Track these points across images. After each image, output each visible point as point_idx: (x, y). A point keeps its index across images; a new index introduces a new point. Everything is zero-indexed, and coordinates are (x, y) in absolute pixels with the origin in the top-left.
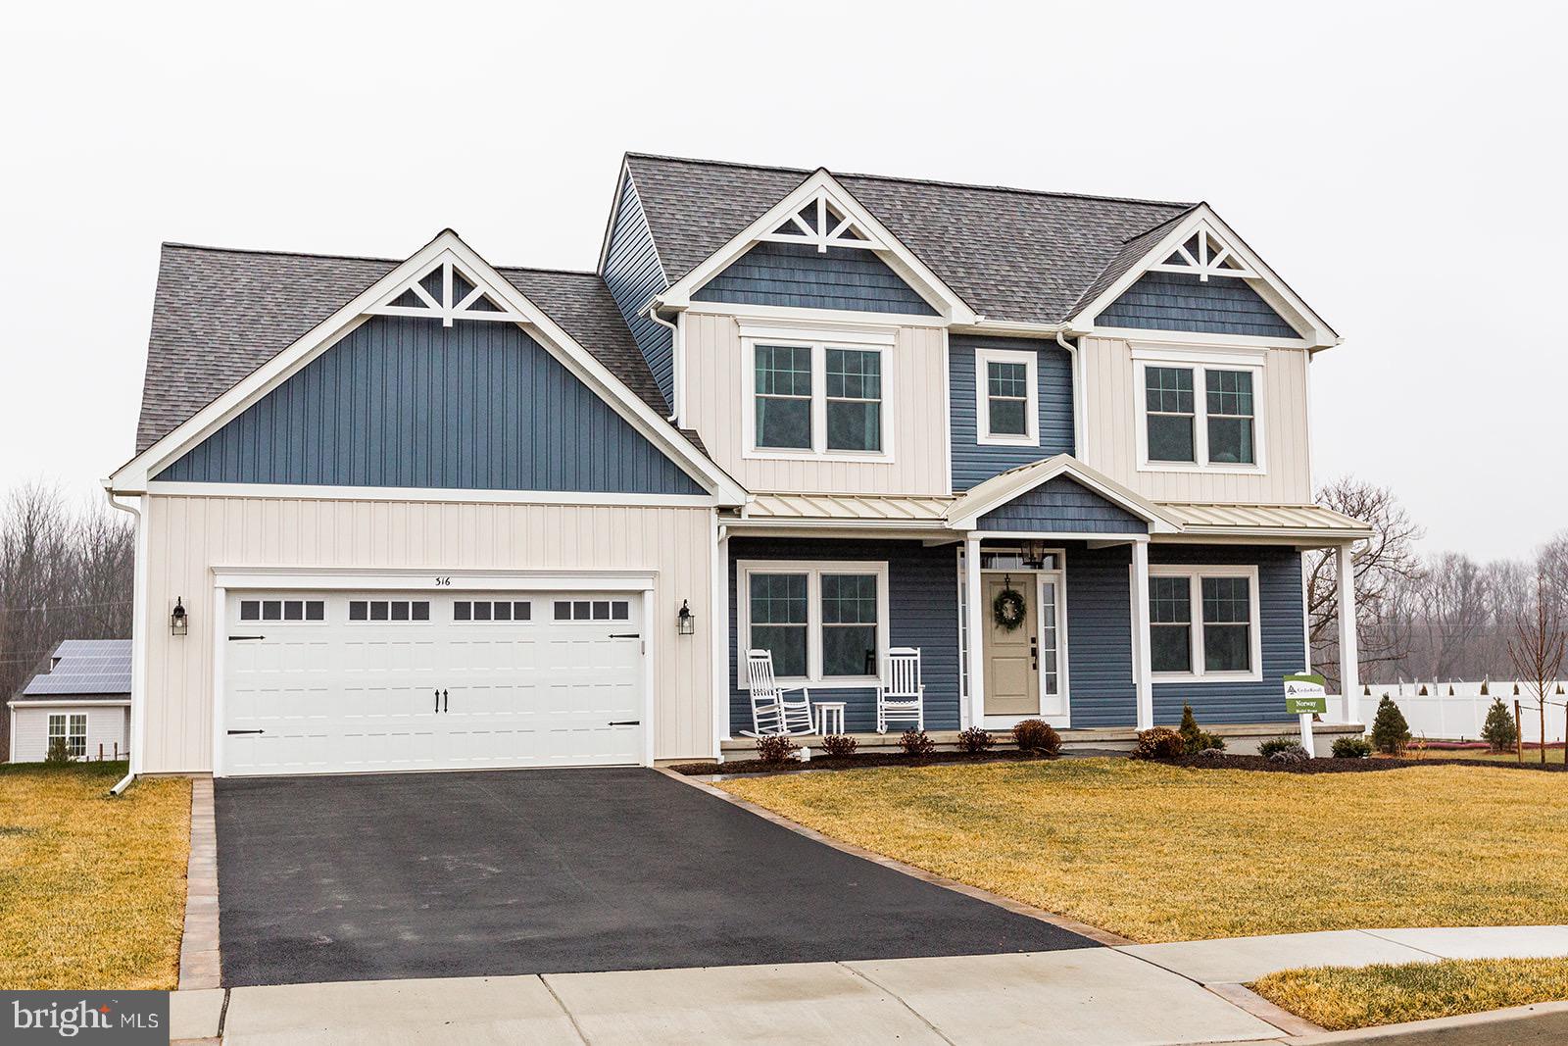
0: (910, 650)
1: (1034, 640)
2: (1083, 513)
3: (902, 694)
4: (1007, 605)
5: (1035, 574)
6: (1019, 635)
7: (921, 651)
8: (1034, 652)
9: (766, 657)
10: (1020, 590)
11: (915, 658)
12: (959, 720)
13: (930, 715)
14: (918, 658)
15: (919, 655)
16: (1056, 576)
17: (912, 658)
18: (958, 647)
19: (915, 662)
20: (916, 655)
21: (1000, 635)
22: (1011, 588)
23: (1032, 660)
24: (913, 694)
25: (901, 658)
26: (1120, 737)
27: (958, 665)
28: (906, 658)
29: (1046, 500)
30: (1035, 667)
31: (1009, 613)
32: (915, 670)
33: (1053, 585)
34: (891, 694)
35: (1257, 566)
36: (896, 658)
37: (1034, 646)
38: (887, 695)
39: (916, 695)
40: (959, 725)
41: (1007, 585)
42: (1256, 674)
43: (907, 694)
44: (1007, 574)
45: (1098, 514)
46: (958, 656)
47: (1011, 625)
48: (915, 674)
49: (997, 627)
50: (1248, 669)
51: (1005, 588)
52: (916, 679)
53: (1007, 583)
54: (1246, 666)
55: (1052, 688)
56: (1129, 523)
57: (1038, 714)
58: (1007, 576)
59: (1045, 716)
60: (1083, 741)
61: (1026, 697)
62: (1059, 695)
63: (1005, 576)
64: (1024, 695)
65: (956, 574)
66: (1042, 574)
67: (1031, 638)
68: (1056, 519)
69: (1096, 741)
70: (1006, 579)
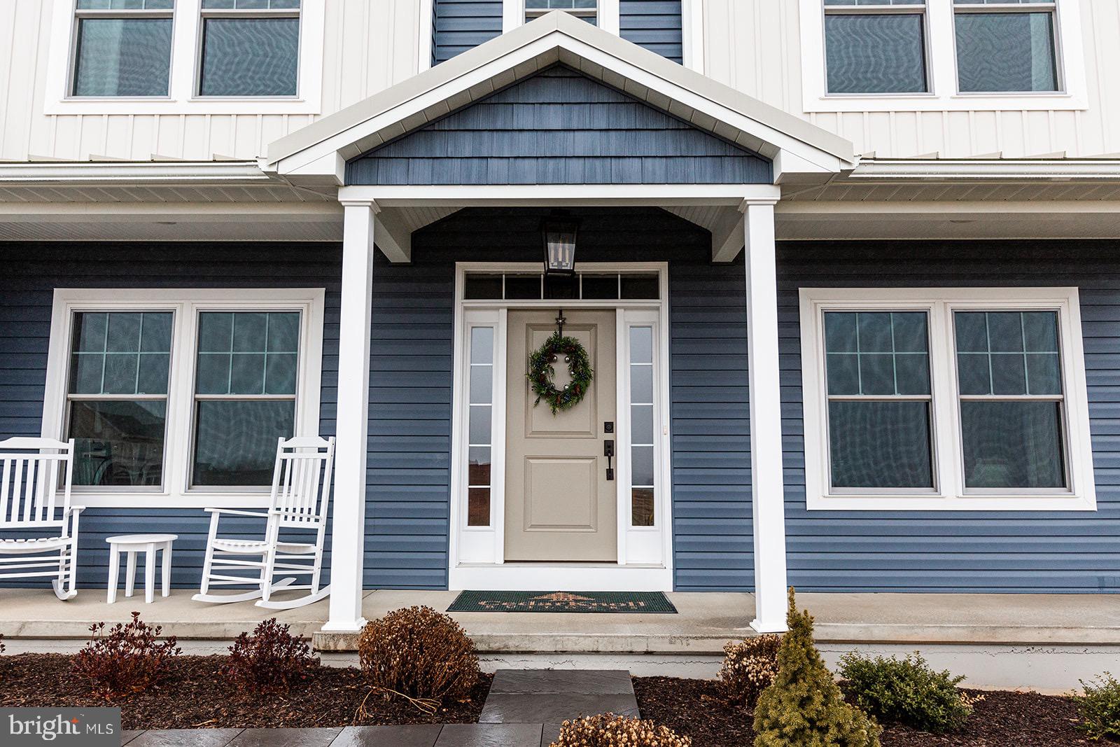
1: (609, 427)
2: (614, 144)
4: (557, 365)
5: (614, 310)
6: (579, 417)
8: (609, 449)
10: (583, 339)
12: (446, 569)
13: (375, 560)
17: (320, 457)
18: (449, 437)
21: (542, 415)
22: (565, 334)
23: (604, 463)
24: (311, 524)
25: (303, 457)
26: (695, 646)
27: (449, 470)
28: (311, 457)
29: (524, 117)
30: (610, 475)
31: (561, 376)
33: (651, 329)
35: (1076, 289)
37: (609, 437)
40: (446, 578)
41: (559, 330)
42: (1081, 496)
44: (561, 310)
45: (650, 144)
46: (449, 453)
47: (562, 400)
49: (538, 402)
50: (1063, 485)
51: (553, 334)
53: (561, 324)
54: (1061, 479)
55: (643, 513)
56: (727, 162)
57: (616, 562)
58: (561, 314)
59: (628, 566)
60: (597, 652)
61: (593, 530)
62: (657, 529)
63: (557, 315)
64: (589, 527)
65: (451, 310)
66: (626, 309)
67: (605, 423)
68: (546, 157)
69: (631, 653)
70: (557, 319)
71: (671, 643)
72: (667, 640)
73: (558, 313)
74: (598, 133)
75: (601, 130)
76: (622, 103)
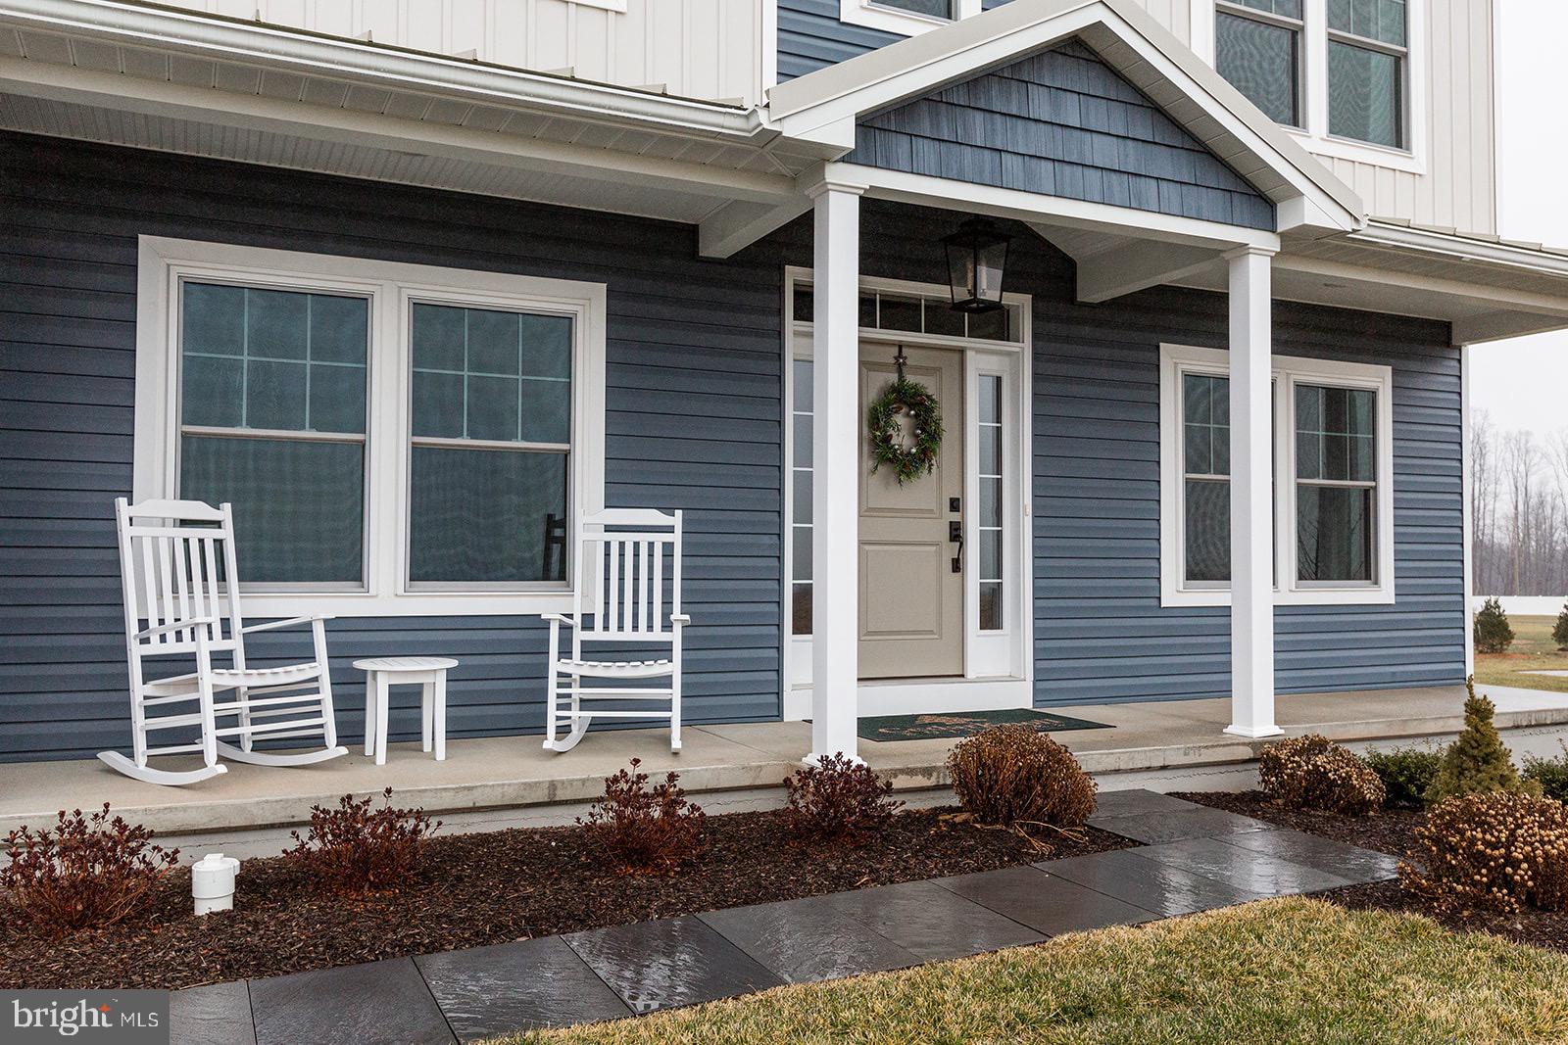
0: (652, 517)
1: (955, 505)
3: (628, 635)
4: (900, 419)
5: (962, 351)
6: (924, 491)
7: (684, 521)
8: (956, 533)
9: (218, 524)
10: (928, 385)
11: (667, 537)
12: (779, 694)
14: (676, 538)
15: (678, 529)
16: (1006, 360)
17: (659, 539)
18: (780, 513)
19: (668, 548)
20: (670, 529)
22: (911, 379)
23: (950, 550)
24: (658, 635)
25: (629, 538)
27: (780, 558)
28: (644, 538)
30: (957, 566)
31: (903, 437)
32: (668, 569)
33: (999, 380)
34: (597, 634)
35: (1389, 369)
36: (615, 538)
37: (955, 517)
38: (588, 636)
39: (665, 637)
40: (780, 706)
41: (900, 372)
42: (1383, 592)
43: (643, 635)
44: (900, 346)
45: (1165, 163)
46: (780, 536)
47: (906, 466)
48: (668, 579)
49: (876, 470)
50: (1368, 577)
51: (893, 378)
52: (667, 592)
53: (902, 365)
54: (1367, 572)
55: (991, 617)
57: (963, 676)
58: (900, 351)
59: (977, 681)
60: (1117, 771)
61: (936, 637)
62: (1006, 633)
63: (895, 351)
64: (931, 632)
65: (780, 334)
66: (978, 351)
67: (951, 499)
68: (1064, 161)
69: (1149, 769)
70: (895, 358)
71: (1185, 754)
72: (1182, 751)
73: (897, 349)
74: (1115, 139)
75: (1118, 136)
76: (1138, 105)
